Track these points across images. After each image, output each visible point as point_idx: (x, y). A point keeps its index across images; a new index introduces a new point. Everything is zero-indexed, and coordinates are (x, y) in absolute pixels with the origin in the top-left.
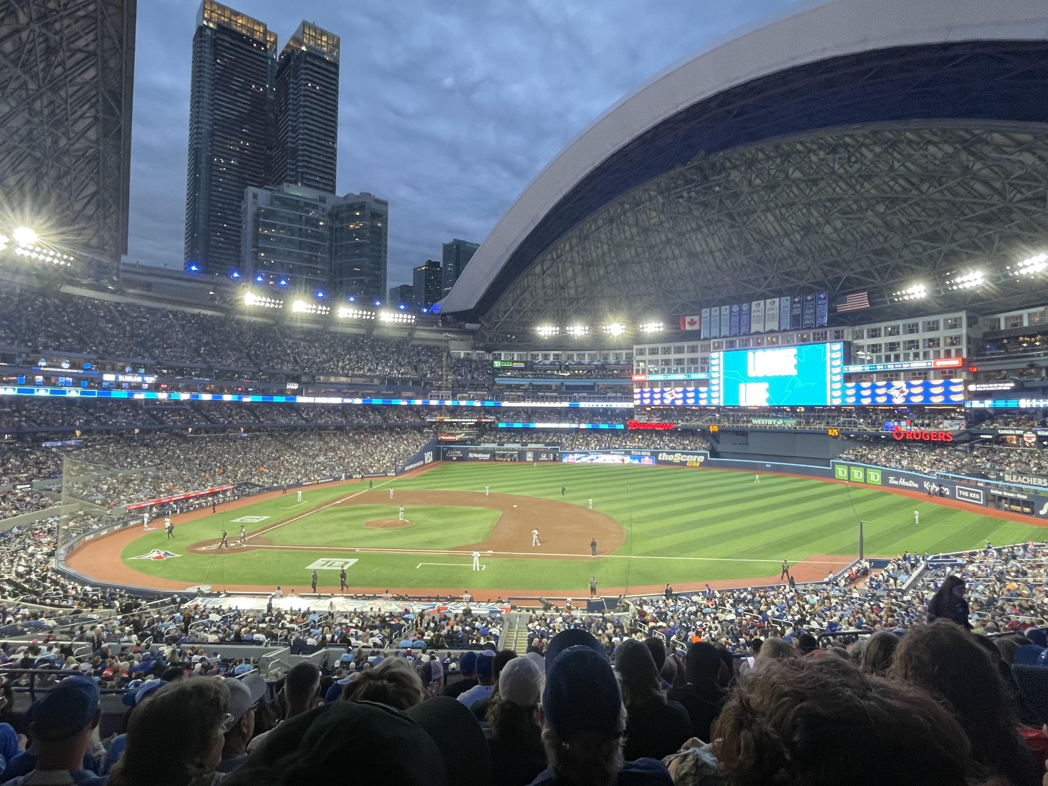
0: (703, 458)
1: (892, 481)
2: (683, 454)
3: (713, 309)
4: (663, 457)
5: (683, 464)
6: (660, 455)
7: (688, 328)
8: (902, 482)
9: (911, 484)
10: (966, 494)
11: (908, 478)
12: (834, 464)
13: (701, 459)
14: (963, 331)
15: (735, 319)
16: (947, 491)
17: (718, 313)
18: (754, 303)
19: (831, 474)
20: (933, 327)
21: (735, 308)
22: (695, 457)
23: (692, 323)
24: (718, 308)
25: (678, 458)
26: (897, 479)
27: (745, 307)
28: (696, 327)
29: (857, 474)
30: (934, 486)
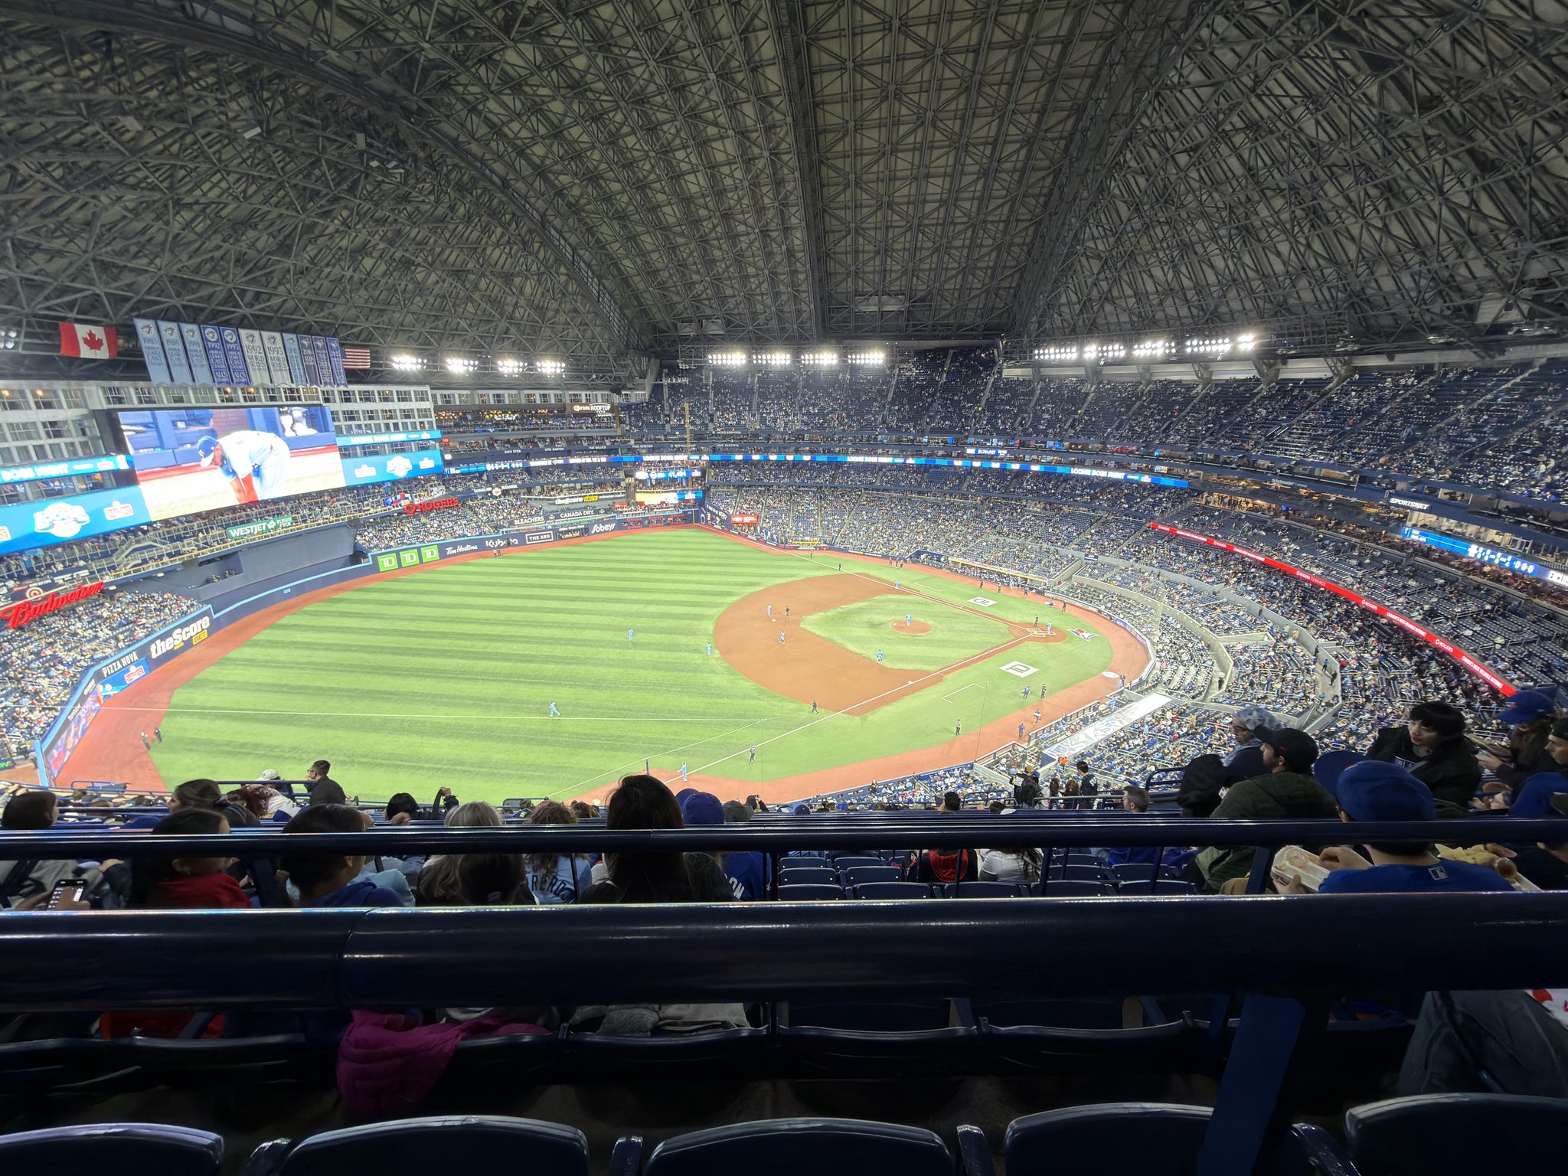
0: (206, 619)
1: (450, 551)
2: (182, 626)
3: (164, 325)
4: (158, 649)
5: (188, 644)
6: (153, 647)
7: (86, 352)
8: (460, 549)
9: (469, 547)
10: (537, 538)
11: (464, 544)
12: (374, 557)
13: (205, 622)
14: (428, 405)
15: (217, 356)
16: (515, 541)
17: (176, 335)
18: (243, 332)
19: (375, 568)
20: (403, 397)
21: (211, 333)
22: (199, 623)
23: (93, 343)
24: (174, 325)
25: (178, 639)
26: (455, 548)
27: (229, 334)
28: (103, 354)
29: (409, 558)
30: (499, 542)
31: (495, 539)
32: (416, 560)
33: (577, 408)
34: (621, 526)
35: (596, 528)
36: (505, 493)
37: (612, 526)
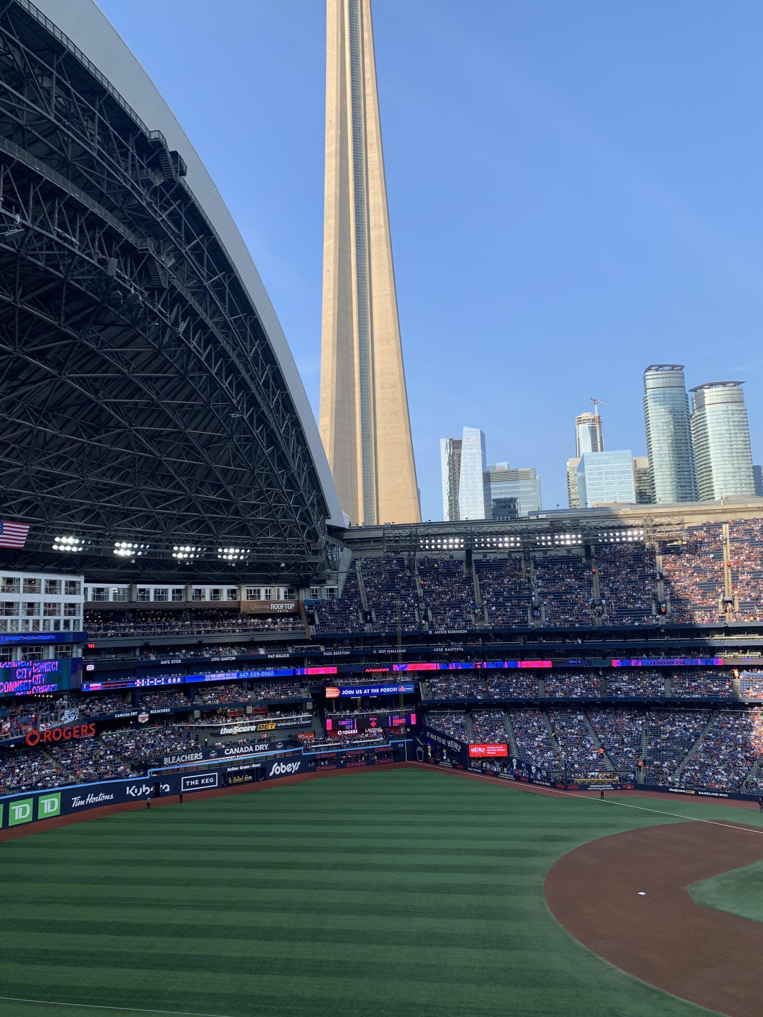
1: (77, 802)
9: (103, 797)
10: (197, 782)
11: (96, 791)
14: (78, 599)
16: (166, 787)
26: (84, 798)
29: (20, 812)
30: (144, 788)
31: (139, 784)
32: (28, 816)
33: (255, 608)
34: (310, 765)
35: (277, 769)
36: (153, 719)
37: (295, 766)
